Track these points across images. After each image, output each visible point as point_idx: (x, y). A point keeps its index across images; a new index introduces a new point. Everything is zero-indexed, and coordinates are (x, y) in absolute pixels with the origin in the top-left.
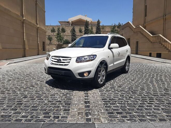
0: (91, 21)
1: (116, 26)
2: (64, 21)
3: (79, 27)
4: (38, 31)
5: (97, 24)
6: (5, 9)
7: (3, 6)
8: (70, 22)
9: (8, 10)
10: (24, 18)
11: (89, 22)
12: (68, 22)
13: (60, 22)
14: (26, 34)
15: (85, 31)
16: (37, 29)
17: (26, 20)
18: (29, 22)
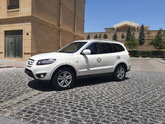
0: (138, 26)
1: (162, 31)
2: (109, 28)
3: (122, 33)
4: (75, 38)
5: (141, 29)
6: (42, 21)
7: (41, 18)
8: (115, 28)
9: (45, 22)
10: (61, 28)
11: (136, 27)
12: (113, 29)
13: (105, 29)
14: (62, 40)
15: (127, 36)
16: (75, 36)
17: (62, 29)
18: (65, 30)
